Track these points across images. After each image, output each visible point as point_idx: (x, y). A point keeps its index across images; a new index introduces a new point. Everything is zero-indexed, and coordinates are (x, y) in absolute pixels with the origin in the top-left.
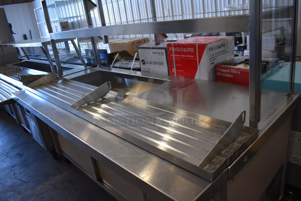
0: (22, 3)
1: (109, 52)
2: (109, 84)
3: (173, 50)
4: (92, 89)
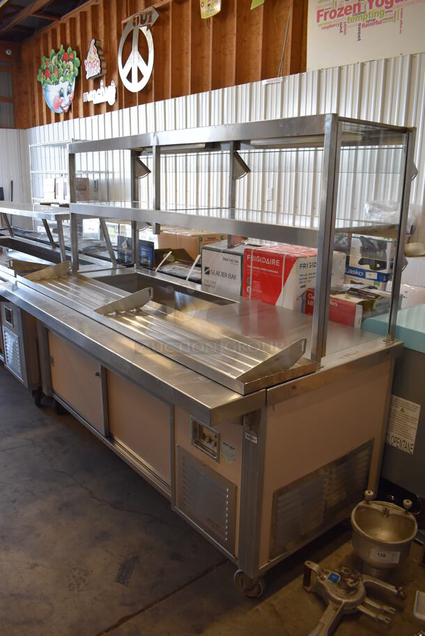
0: (7, 128)
1: (156, 247)
2: (150, 291)
3: (252, 259)
4: (123, 295)
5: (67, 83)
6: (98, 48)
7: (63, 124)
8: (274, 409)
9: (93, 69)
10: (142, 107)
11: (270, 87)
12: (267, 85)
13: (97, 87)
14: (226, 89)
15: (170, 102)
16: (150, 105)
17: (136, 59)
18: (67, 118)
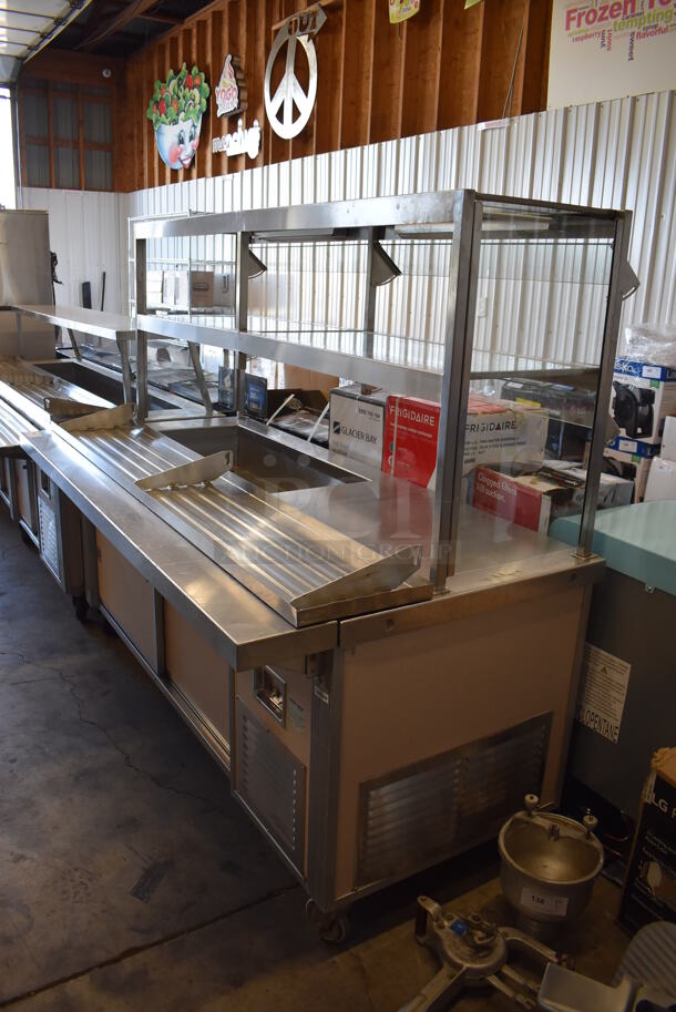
0: (100, 190)
3: (397, 414)
4: (189, 456)
5: (190, 123)
6: (236, 68)
7: (182, 186)
8: (353, 653)
9: (227, 102)
10: (297, 162)
11: (489, 133)
12: (484, 131)
13: (233, 129)
14: (422, 136)
15: (338, 155)
16: (309, 160)
17: (291, 88)
18: (188, 177)
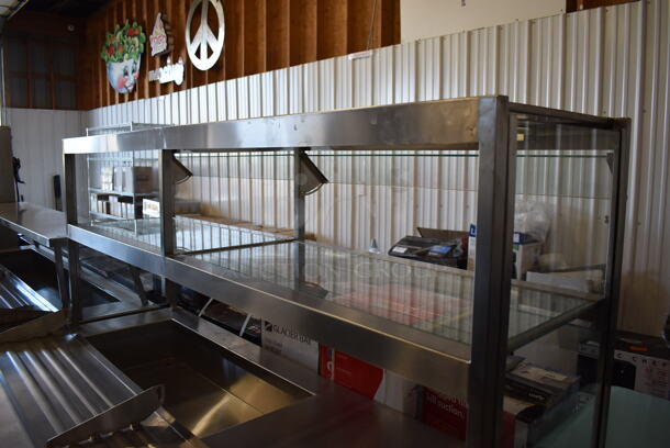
5: (132, 61)
6: (165, 22)
7: (127, 105)
9: (159, 45)
10: (212, 86)
11: (358, 62)
12: (354, 60)
13: (163, 64)
14: (306, 65)
15: (243, 81)
16: (221, 84)
17: (206, 34)
18: (131, 98)
